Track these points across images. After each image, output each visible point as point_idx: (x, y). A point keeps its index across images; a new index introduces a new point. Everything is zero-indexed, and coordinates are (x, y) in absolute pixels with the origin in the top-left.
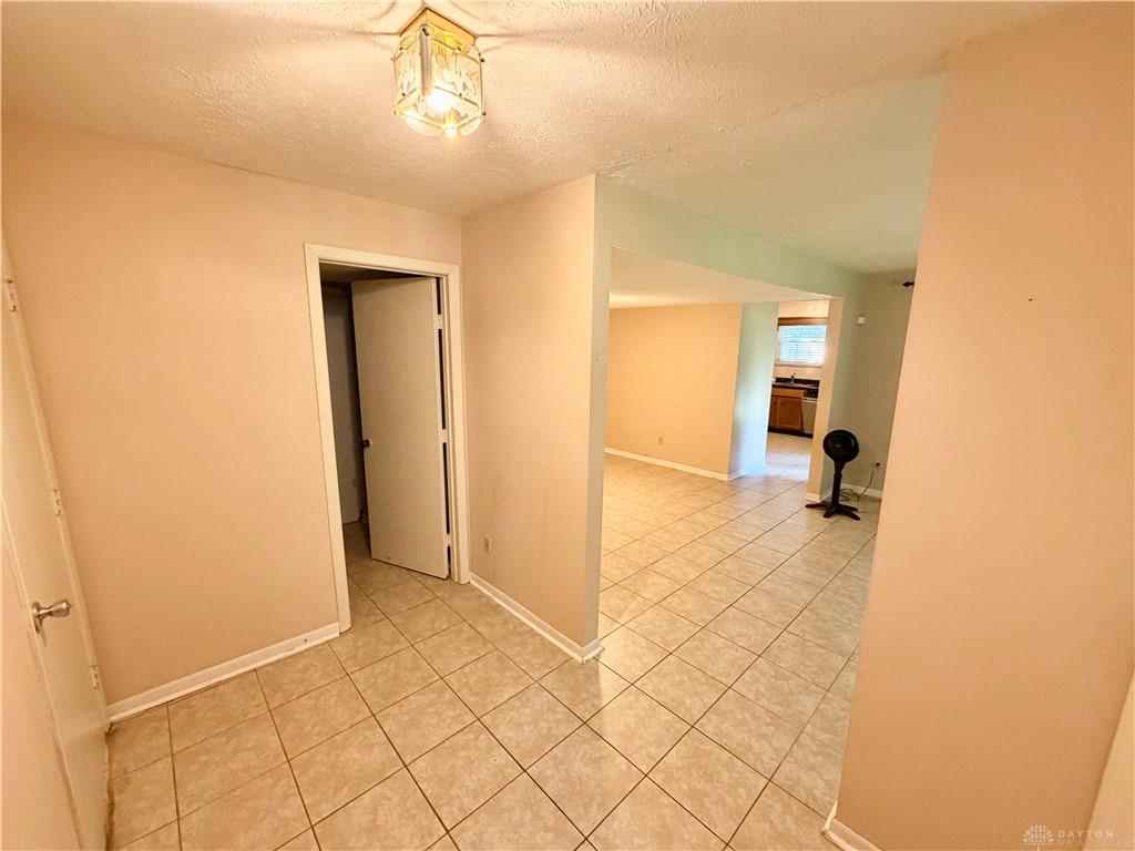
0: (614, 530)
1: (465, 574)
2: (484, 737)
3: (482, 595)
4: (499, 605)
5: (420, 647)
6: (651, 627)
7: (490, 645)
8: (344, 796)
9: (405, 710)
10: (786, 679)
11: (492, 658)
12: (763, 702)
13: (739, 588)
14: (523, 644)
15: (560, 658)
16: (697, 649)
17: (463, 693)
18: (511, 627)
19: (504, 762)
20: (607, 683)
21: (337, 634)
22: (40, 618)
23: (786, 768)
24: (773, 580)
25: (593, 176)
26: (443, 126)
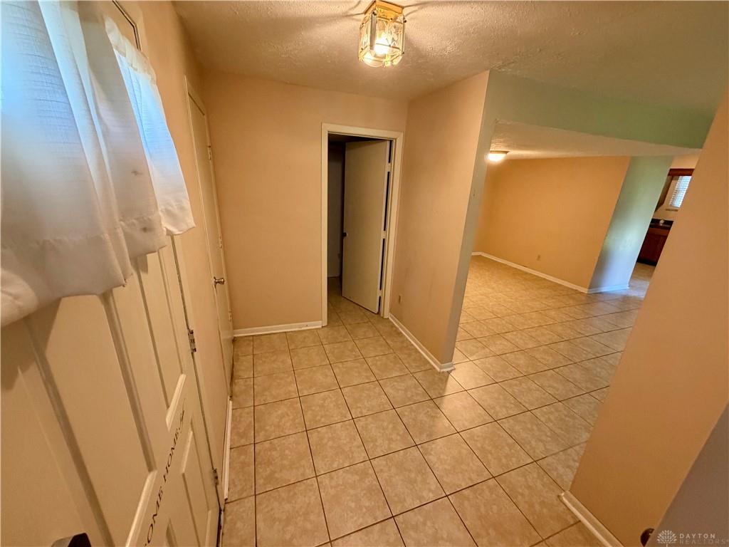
0: (484, 308)
1: (387, 313)
2: (378, 389)
3: (393, 326)
4: (401, 333)
5: (357, 342)
6: (489, 366)
7: (392, 351)
8: (312, 391)
9: (345, 366)
10: (574, 418)
11: (392, 357)
12: (550, 425)
13: (562, 360)
14: (410, 355)
15: (428, 367)
16: (516, 385)
17: (373, 368)
18: (405, 345)
19: (385, 402)
20: (452, 386)
21: (320, 327)
22: (216, 283)
23: (549, 460)
24: (594, 363)
25: (488, 72)
26: (384, 60)
